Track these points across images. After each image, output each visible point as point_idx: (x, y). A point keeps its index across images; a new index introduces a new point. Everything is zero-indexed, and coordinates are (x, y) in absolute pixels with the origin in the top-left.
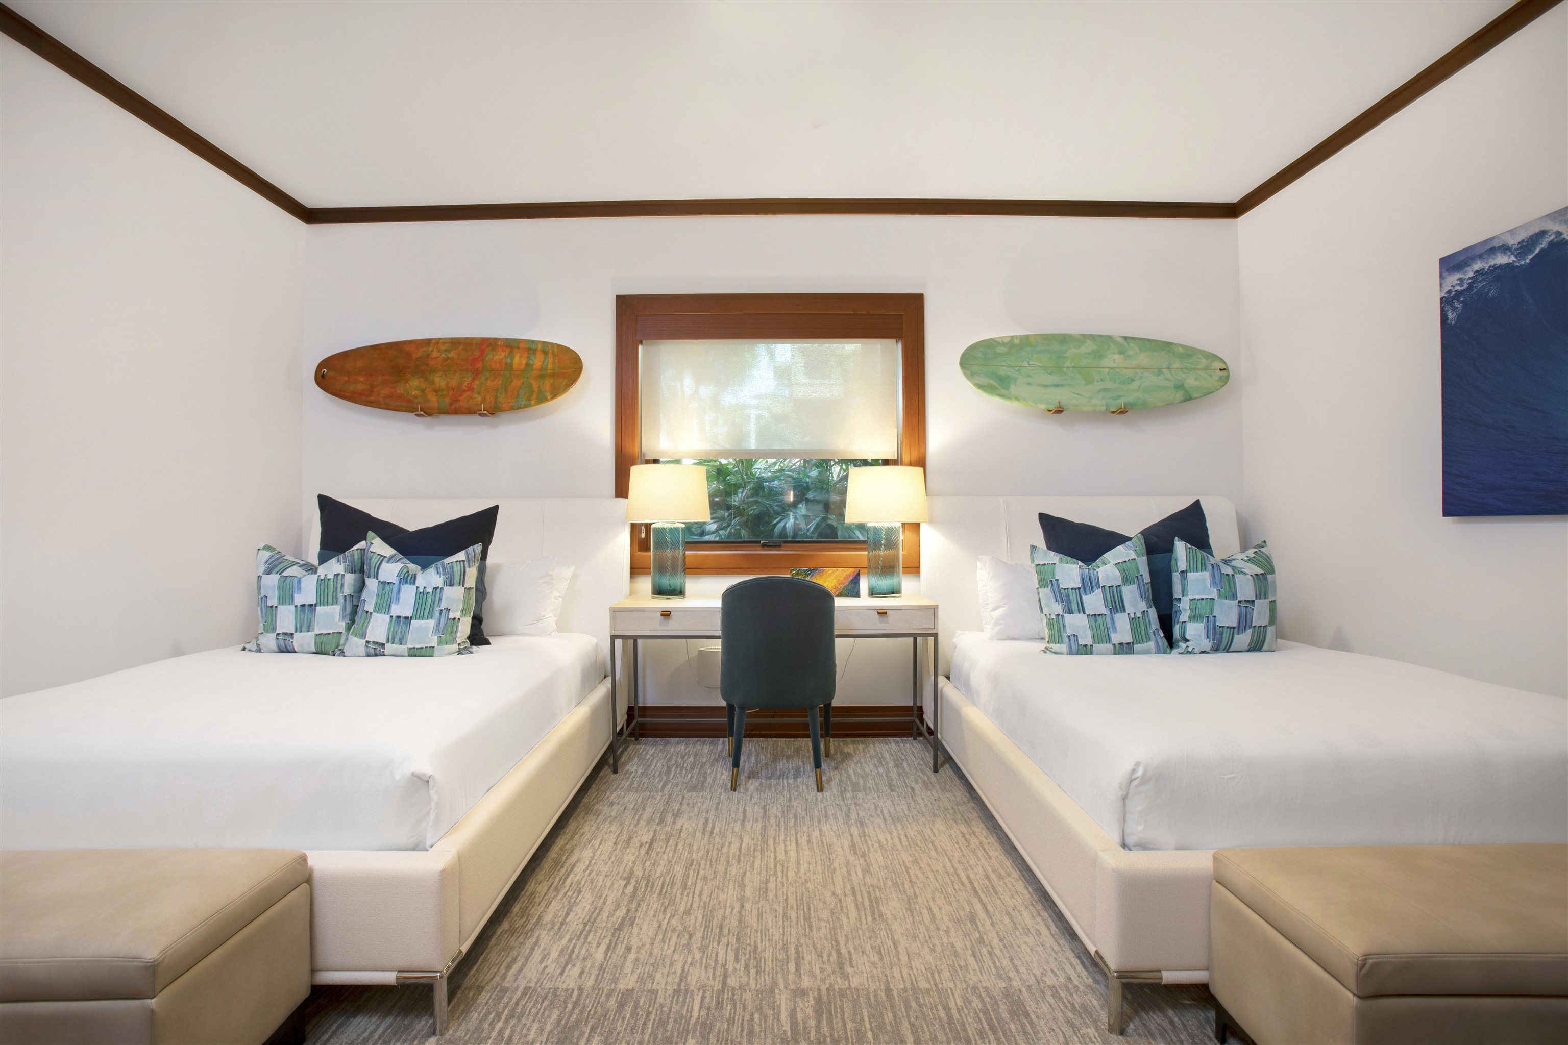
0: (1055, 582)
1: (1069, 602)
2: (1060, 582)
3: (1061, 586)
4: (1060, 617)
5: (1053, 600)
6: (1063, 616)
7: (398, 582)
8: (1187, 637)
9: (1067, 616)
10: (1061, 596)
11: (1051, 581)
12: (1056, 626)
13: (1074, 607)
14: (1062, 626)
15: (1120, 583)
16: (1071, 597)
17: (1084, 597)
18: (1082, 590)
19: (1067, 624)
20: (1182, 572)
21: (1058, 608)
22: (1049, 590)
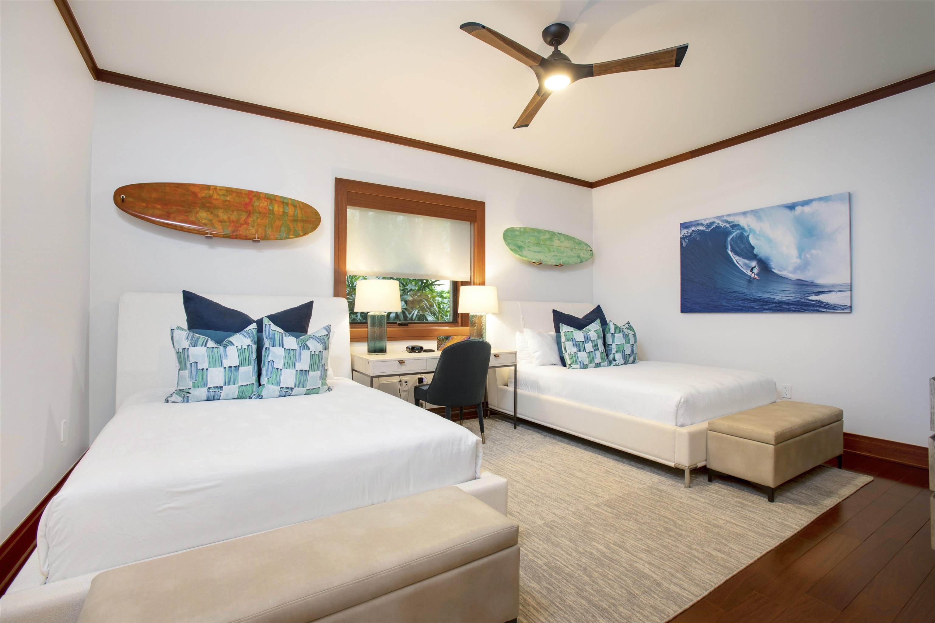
0: (573, 339)
1: (579, 347)
2: (576, 339)
3: (576, 341)
4: (576, 354)
5: (572, 346)
6: (577, 353)
7: (299, 349)
8: (616, 359)
9: (579, 353)
10: (576, 345)
11: (572, 339)
12: (574, 357)
13: (582, 349)
14: (577, 357)
15: (597, 339)
16: (580, 345)
17: (585, 345)
18: (584, 342)
20: (612, 334)
21: (575, 350)
22: (570, 343)
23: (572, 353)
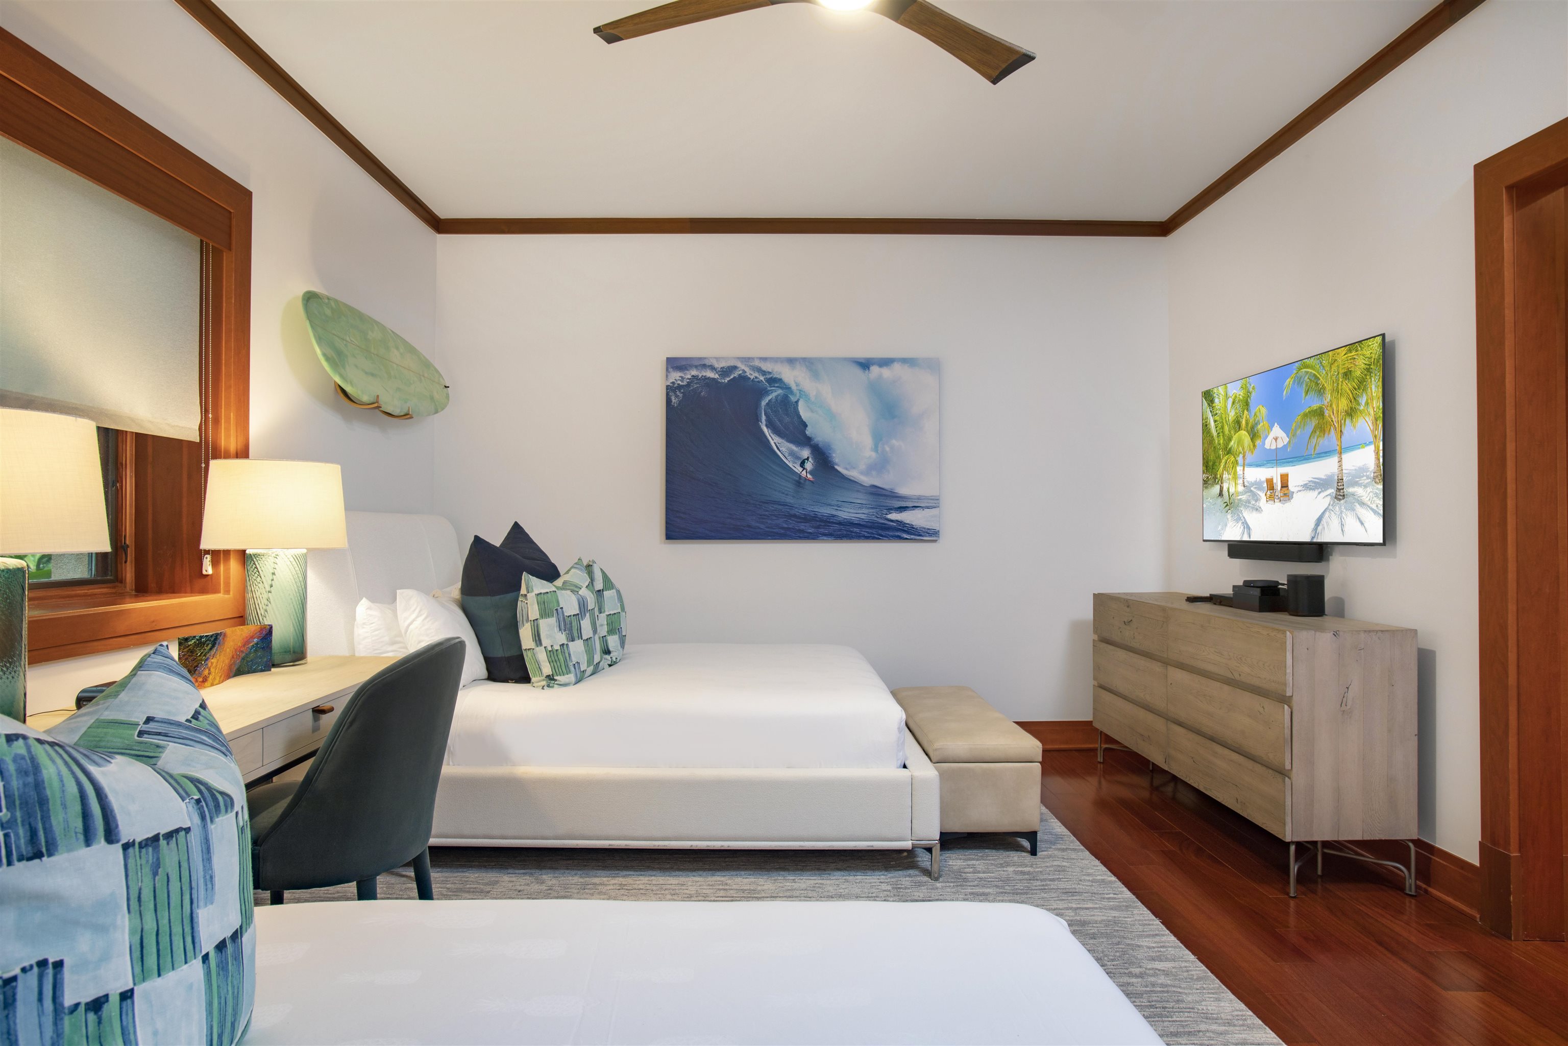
0: (560, 610)
1: (571, 629)
2: (564, 609)
3: (566, 614)
4: (565, 646)
5: (556, 629)
6: (567, 645)
8: (611, 649)
9: (571, 644)
10: (565, 625)
11: (557, 610)
12: (560, 657)
13: (576, 634)
14: (567, 655)
16: (573, 624)
17: (581, 622)
18: (580, 616)
19: (571, 653)
20: (599, 591)
21: (562, 638)
22: (552, 621)
23: (557, 647)
